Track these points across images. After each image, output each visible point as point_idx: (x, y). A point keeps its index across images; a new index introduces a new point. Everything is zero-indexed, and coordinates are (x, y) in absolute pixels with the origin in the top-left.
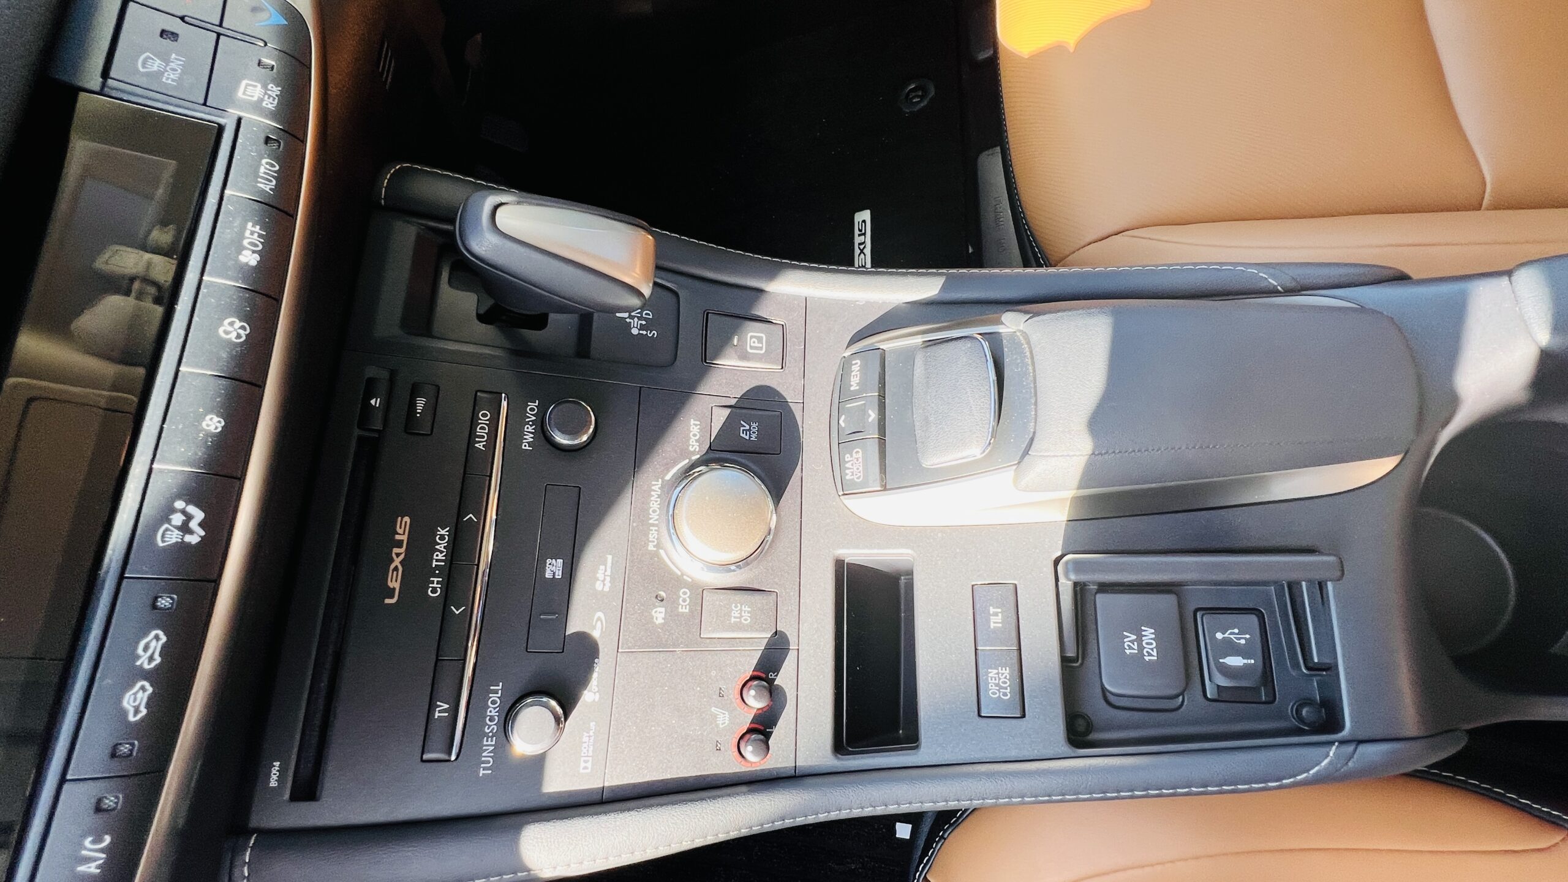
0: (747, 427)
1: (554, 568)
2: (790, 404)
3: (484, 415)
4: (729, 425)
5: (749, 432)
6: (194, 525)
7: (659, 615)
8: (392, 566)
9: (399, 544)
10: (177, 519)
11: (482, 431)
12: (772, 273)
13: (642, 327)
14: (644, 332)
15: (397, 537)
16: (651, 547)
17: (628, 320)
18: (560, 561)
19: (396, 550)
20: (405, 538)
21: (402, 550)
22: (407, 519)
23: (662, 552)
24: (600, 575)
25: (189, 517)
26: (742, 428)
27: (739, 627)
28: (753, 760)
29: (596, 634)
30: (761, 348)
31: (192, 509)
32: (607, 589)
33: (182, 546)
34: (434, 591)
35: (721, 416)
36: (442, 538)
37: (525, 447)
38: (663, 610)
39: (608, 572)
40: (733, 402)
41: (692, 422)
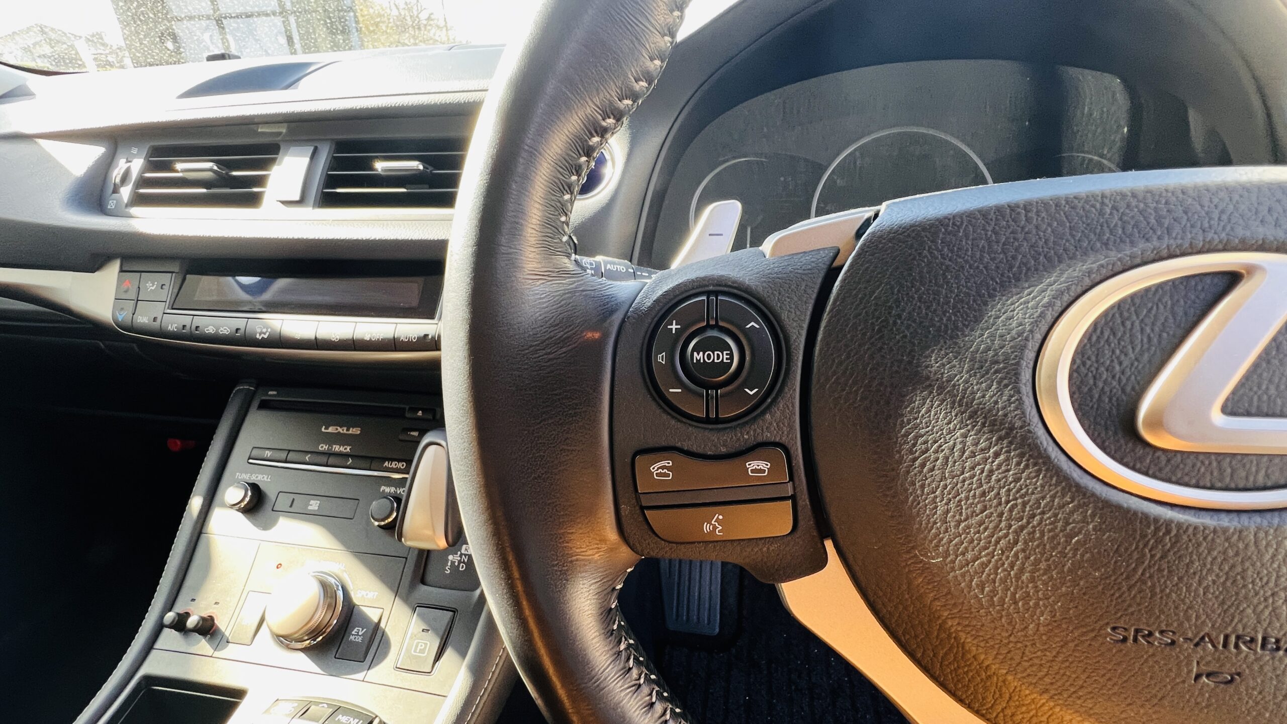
0: (360, 634)
1: (315, 506)
2: (365, 672)
3: (403, 465)
4: (365, 621)
5: (357, 635)
6: (262, 335)
8: (338, 428)
9: (348, 430)
10: (264, 330)
11: (394, 465)
13: (453, 563)
14: (449, 564)
15: (351, 429)
17: (459, 553)
18: (318, 509)
19: (345, 429)
20: (350, 432)
21: (345, 431)
22: (358, 432)
25: (265, 334)
26: (361, 629)
29: (274, 530)
30: (415, 651)
31: (268, 334)
33: (256, 333)
34: (322, 447)
35: (376, 615)
36: (345, 449)
37: (383, 488)
38: (271, 568)
40: (382, 625)
41: (376, 593)
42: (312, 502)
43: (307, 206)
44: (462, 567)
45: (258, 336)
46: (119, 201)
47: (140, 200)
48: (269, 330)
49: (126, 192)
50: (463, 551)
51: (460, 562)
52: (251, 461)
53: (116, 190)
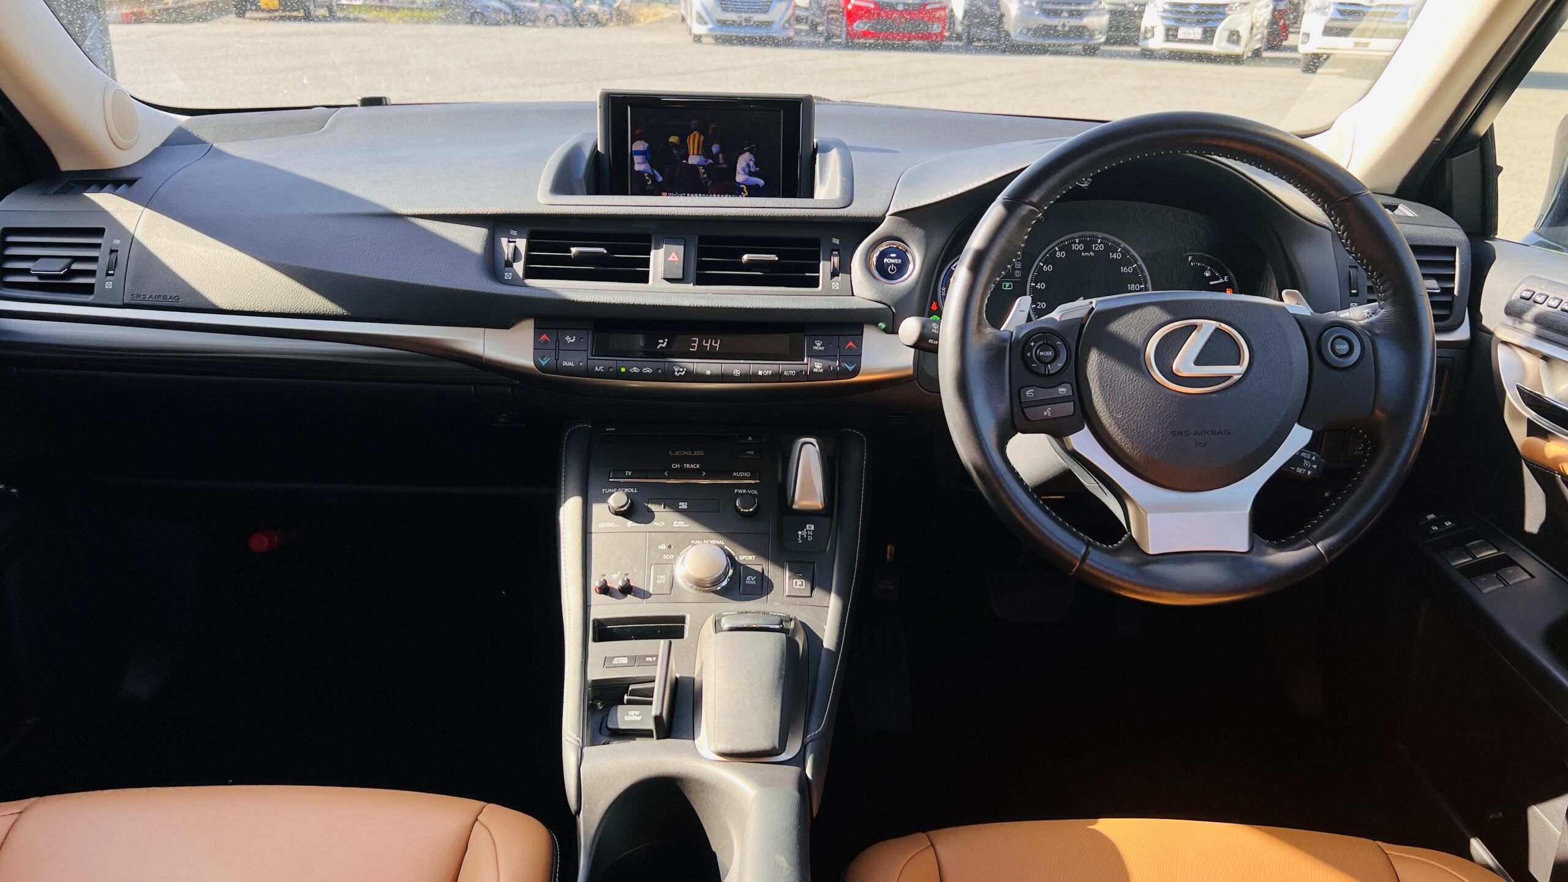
0: (753, 579)
1: (683, 505)
2: (766, 597)
3: (748, 474)
4: (753, 572)
5: (750, 580)
6: (680, 373)
7: (663, 547)
8: (684, 452)
9: (693, 453)
10: (681, 370)
11: (741, 474)
12: (843, 595)
13: (802, 536)
14: (800, 536)
15: (695, 452)
16: (693, 542)
17: (805, 530)
18: (686, 507)
19: (690, 452)
20: (695, 454)
21: (690, 454)
22: (703, 454)
23: (691, 546)
24: (680, 522)
25: (682, 372)
26: (751, 577)
27: (655, 579)
28: (595, 583)
29: (655, 523)
30: (796, 585)
31: (684, 372)
32: (674, 525)
33: (674, 372)
34: (674, 466)
35: (759, 569)
36: (695, 466)
37: (736, 491)
38: (665, 548)
39: (681, 525)
40: (766, 574)
41: (754, 556)
42: (680, 504)
43: (689, 283)
44: (810, 538)
45: (676, 374)
46: (515, 274)
47: (530, 273)
48: (685, 369)
49: (519, 267)
50: (808, 528)
51: (807, 535)
52: (610, 480)
53: (509, 264)
